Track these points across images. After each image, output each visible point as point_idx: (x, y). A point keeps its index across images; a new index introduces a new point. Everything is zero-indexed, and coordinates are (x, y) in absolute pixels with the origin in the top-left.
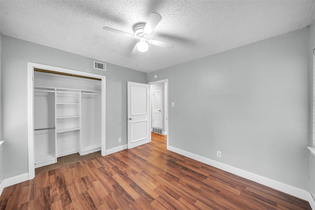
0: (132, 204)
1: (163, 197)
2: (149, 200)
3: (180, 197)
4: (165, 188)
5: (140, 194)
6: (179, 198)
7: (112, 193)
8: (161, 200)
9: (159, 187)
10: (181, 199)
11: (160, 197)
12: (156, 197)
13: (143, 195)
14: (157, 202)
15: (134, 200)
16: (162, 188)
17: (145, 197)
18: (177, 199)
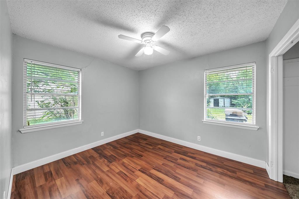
0: (154, 167)
1: (132, 172)
2: (142, 170)
3: (117, 173)
4: (128, 180)
5: (150, 173)
6: (119, 172)
7: (174, 172)
8: (134, 170)
9: (134, 180)
10: (117, 171)
11: (134, 172)
12: (137, 172)
13: (147, 172)
14: (137, 169)
15: (154, 169)
16: (131, 179)
17: (146, 171)
18: (121, 171)
